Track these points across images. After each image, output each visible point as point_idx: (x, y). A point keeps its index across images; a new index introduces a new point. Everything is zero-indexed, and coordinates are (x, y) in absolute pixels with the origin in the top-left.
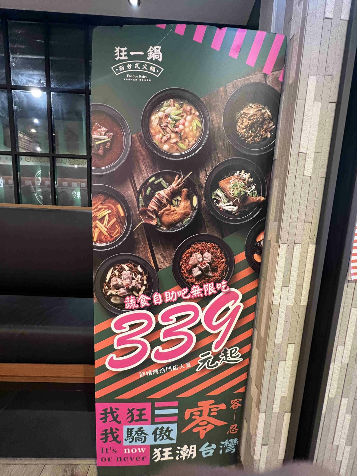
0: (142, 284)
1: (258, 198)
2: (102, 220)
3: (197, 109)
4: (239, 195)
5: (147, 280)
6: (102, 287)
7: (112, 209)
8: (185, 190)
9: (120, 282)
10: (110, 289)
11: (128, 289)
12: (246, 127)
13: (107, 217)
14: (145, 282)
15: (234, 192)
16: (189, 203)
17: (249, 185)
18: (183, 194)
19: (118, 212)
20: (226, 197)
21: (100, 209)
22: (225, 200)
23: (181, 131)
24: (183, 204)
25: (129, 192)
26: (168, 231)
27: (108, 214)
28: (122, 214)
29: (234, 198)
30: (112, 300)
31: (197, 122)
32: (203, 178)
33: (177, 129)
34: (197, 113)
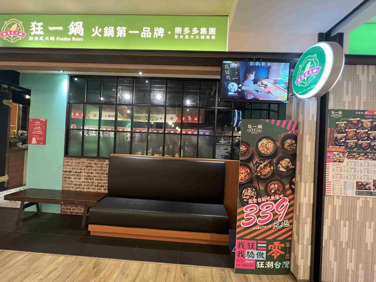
0: (255, 195)
1: (292, 167)
2: (242, 173)
3: (272, 141)
4: (286, 166)
5: (256, 193)
6: (241, 195)
7: (246, 170)
8: (269, 164)
9: (247, 194)
10: (244, 196)
11: (250, 197)
12: (287, 146)
13: (244, 173)
14: (256, 194)
15: (284, 165)
16: (270, 168)
17: (289, 163)
18: (268, 166)
19: (247, 171)
20: (282, 166)
21: (242, 170)
22: (282, 168)
23: (268, 147)
24: (268, 169)
25: (251, 165)
26: (263, 177)
27: (245, 172)
28: (249, 172)
29: (284, 167)
30: (244, 200)
31: (272, 145)
32: (274, 161)
33: (266, 147)
34: (272, 142)
